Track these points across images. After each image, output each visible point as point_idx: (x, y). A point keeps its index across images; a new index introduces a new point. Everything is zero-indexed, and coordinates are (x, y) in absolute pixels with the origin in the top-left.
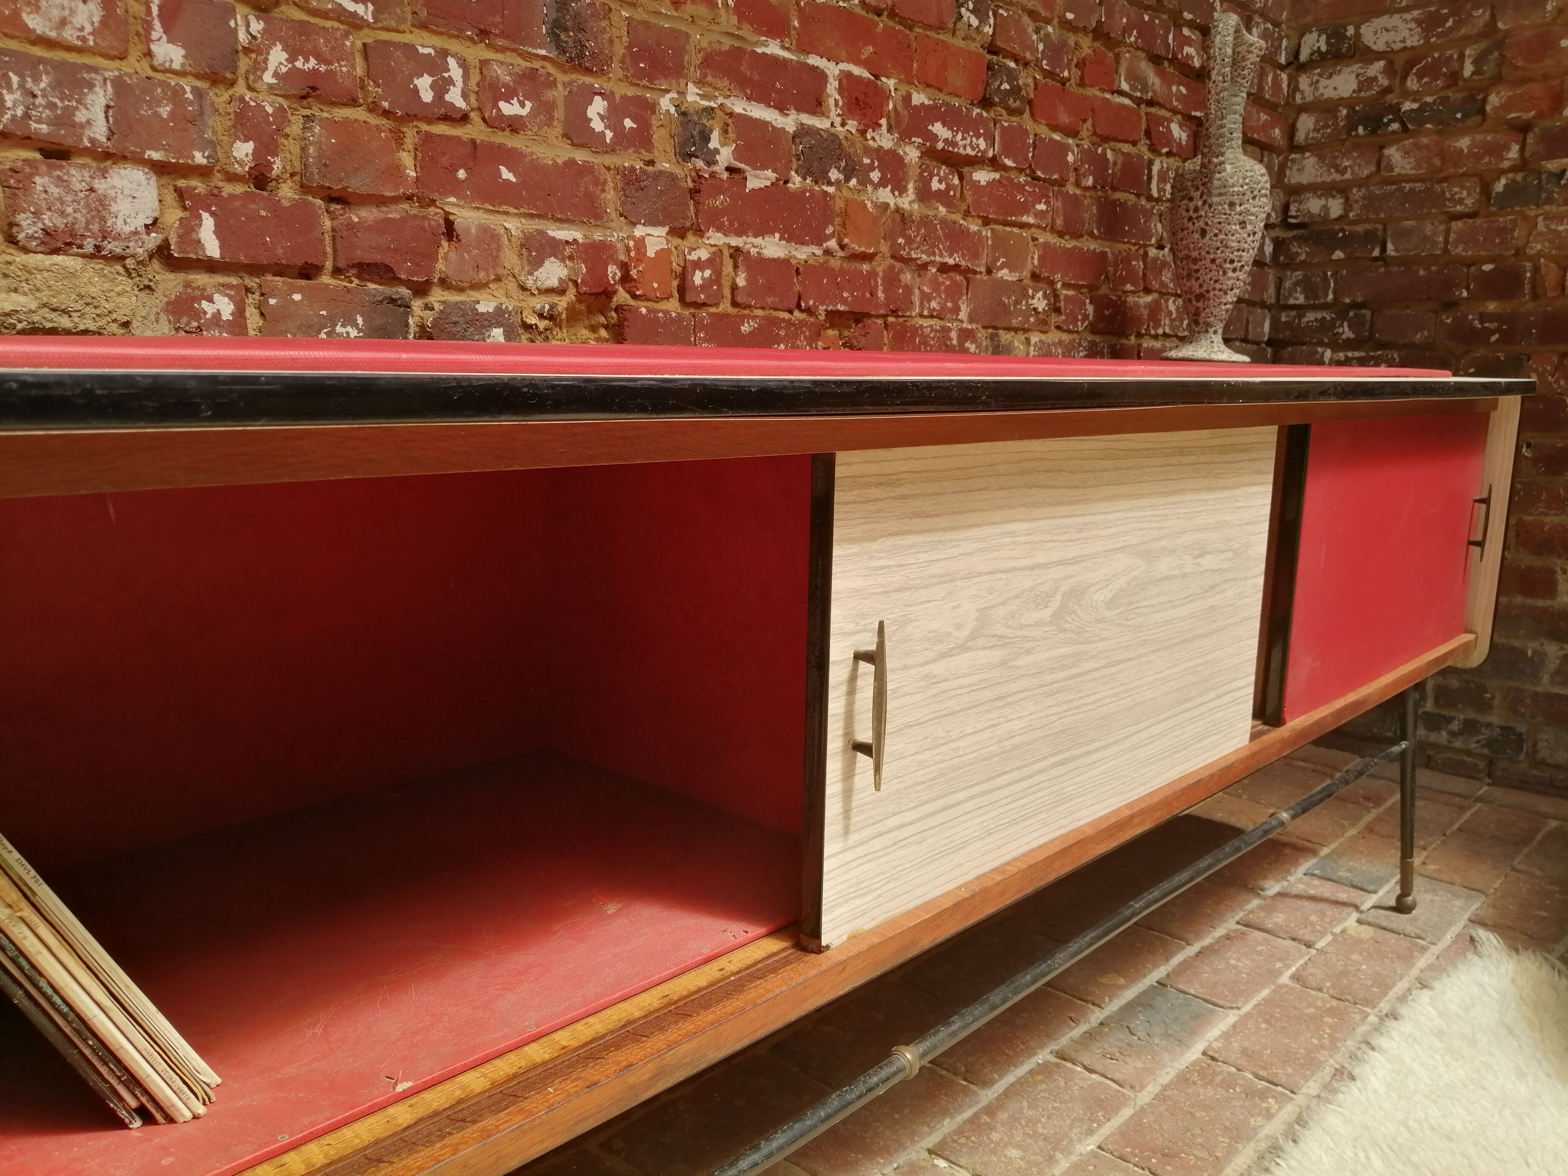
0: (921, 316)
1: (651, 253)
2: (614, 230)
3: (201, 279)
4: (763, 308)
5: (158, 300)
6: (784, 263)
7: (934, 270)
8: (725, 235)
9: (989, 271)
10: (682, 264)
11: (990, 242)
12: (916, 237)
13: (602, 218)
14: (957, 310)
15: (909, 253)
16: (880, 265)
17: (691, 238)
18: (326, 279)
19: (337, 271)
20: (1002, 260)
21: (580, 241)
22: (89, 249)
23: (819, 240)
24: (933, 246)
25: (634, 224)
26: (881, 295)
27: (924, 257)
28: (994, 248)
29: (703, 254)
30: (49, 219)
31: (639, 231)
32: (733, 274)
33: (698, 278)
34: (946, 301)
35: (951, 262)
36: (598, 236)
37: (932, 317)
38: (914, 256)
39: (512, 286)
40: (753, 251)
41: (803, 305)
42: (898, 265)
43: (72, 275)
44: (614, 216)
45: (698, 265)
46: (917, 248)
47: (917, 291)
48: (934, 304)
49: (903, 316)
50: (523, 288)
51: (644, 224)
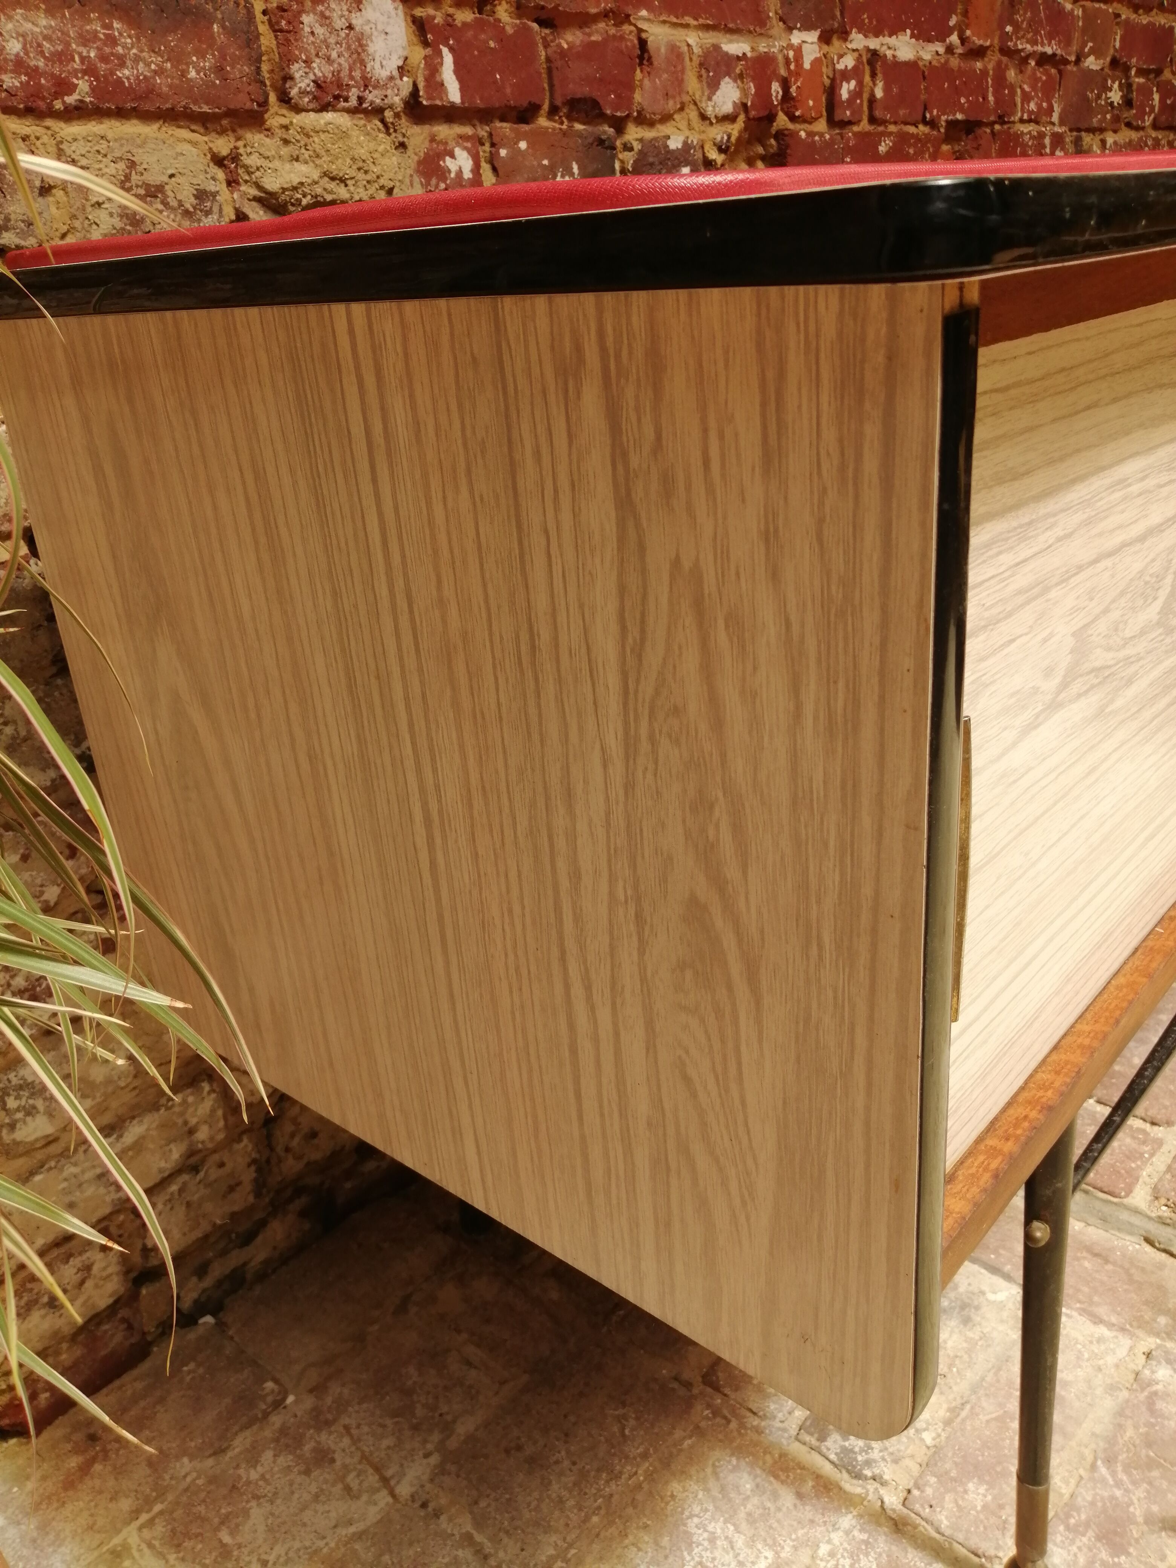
0: (1022, 121)
1: (807, 66)
2: (775, 39)
3: (444, 131)
4: (895, 123)
5: (411, 159)
6: (912, 65)
7: (1033, 63)
8: (866, 36)
9: (1078, 61)
10: (831, 76)
11: (1080, 24)
12: (1022, 22)
13: (765, 25)
14: (1051, 110)
15: (1016, 44)
16: (990, 61)
17: (836, 43)
18: (543, 122)
19: (553, 111)
20: (1090, 44)
21: (749, 55)
22: (353, 102)
23: (941, 37)
24: (1036, 32)
25: (790, 29)
26: (991, 98)
27: (1028, 47)
28: (1084, 31)
29: (848, 62)
30: (320, 69)
31: (796, 38)
32: (871, 84)
33: (845, 90)
34: (1042, 101)
35: (1049, 50)
36: (763, 48)
37: (1030, 121)
38: (1020, 47)
39: (693, 114)
40: (889, 53)
41: (928, 116)
42: (1005, 59)
43: (344, 135)
44: (774, 21)
45: (845, 75)
46: (1023, 37)
47: (1019, 91)
48: (1032, 106)
49: (1009, 122)
50: (703, 117)
51: (799, 30)
